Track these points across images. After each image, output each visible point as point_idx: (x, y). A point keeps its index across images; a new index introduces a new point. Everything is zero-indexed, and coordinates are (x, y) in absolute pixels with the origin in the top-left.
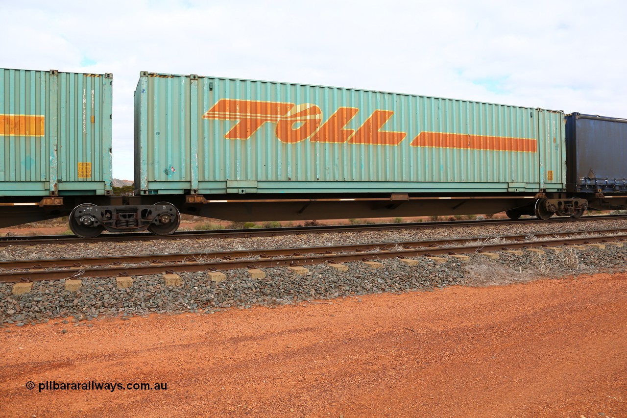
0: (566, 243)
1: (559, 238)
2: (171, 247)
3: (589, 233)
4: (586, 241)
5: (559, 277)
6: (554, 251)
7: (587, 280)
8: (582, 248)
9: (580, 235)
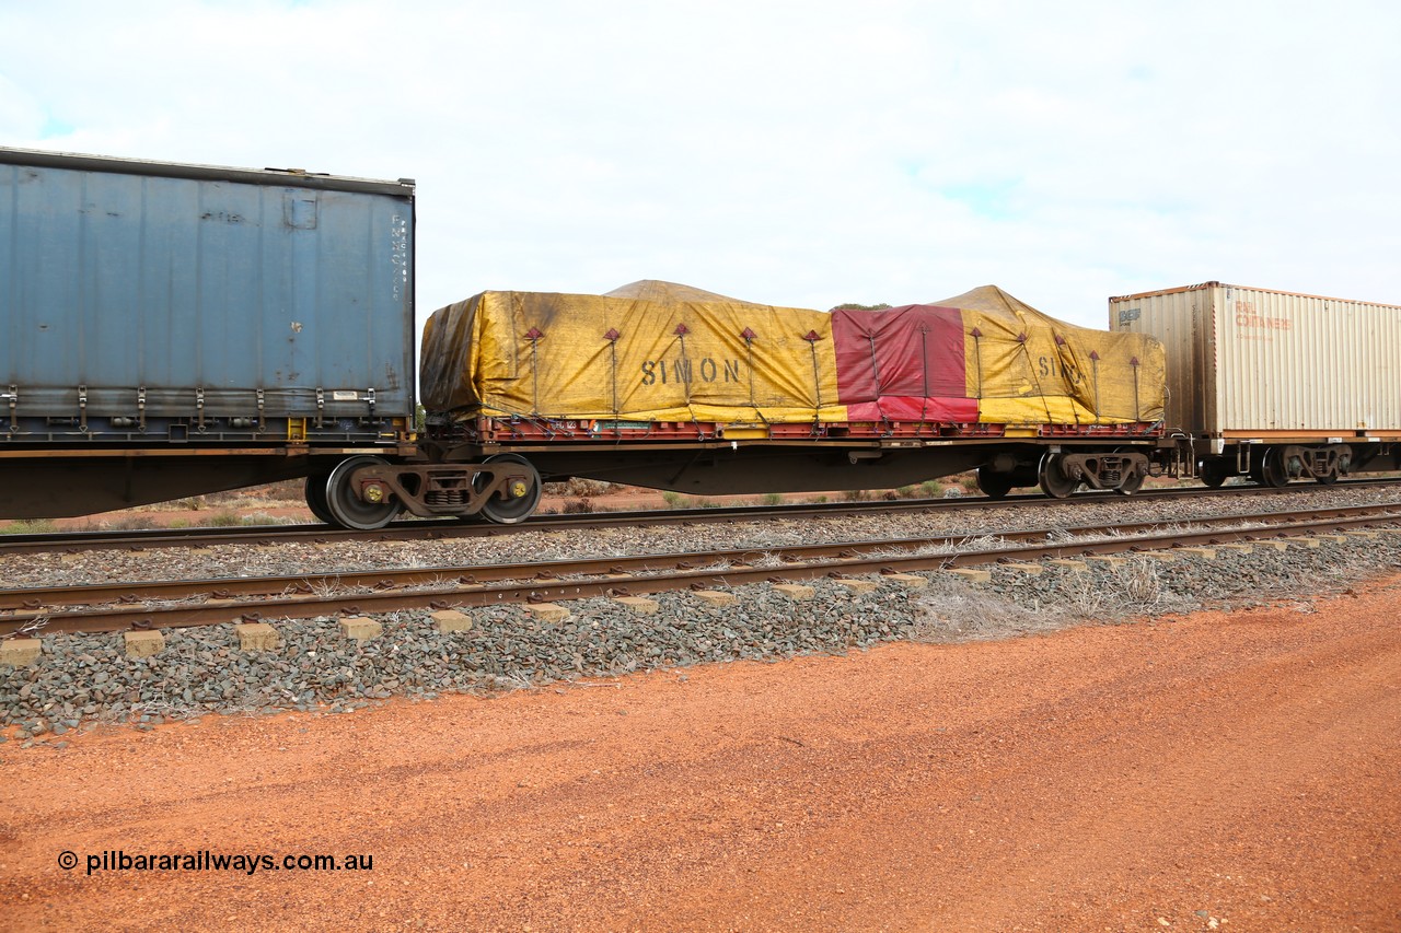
0: (1134, 546)
1: (1119, 536)
2: (259, 562)
3: (1183, 524)
4: (1175, 542)
5: (1119, 620)
6: (1107, 563)
7: (1175, 628)
8: (1168, 556)
9: (1163, 529)
